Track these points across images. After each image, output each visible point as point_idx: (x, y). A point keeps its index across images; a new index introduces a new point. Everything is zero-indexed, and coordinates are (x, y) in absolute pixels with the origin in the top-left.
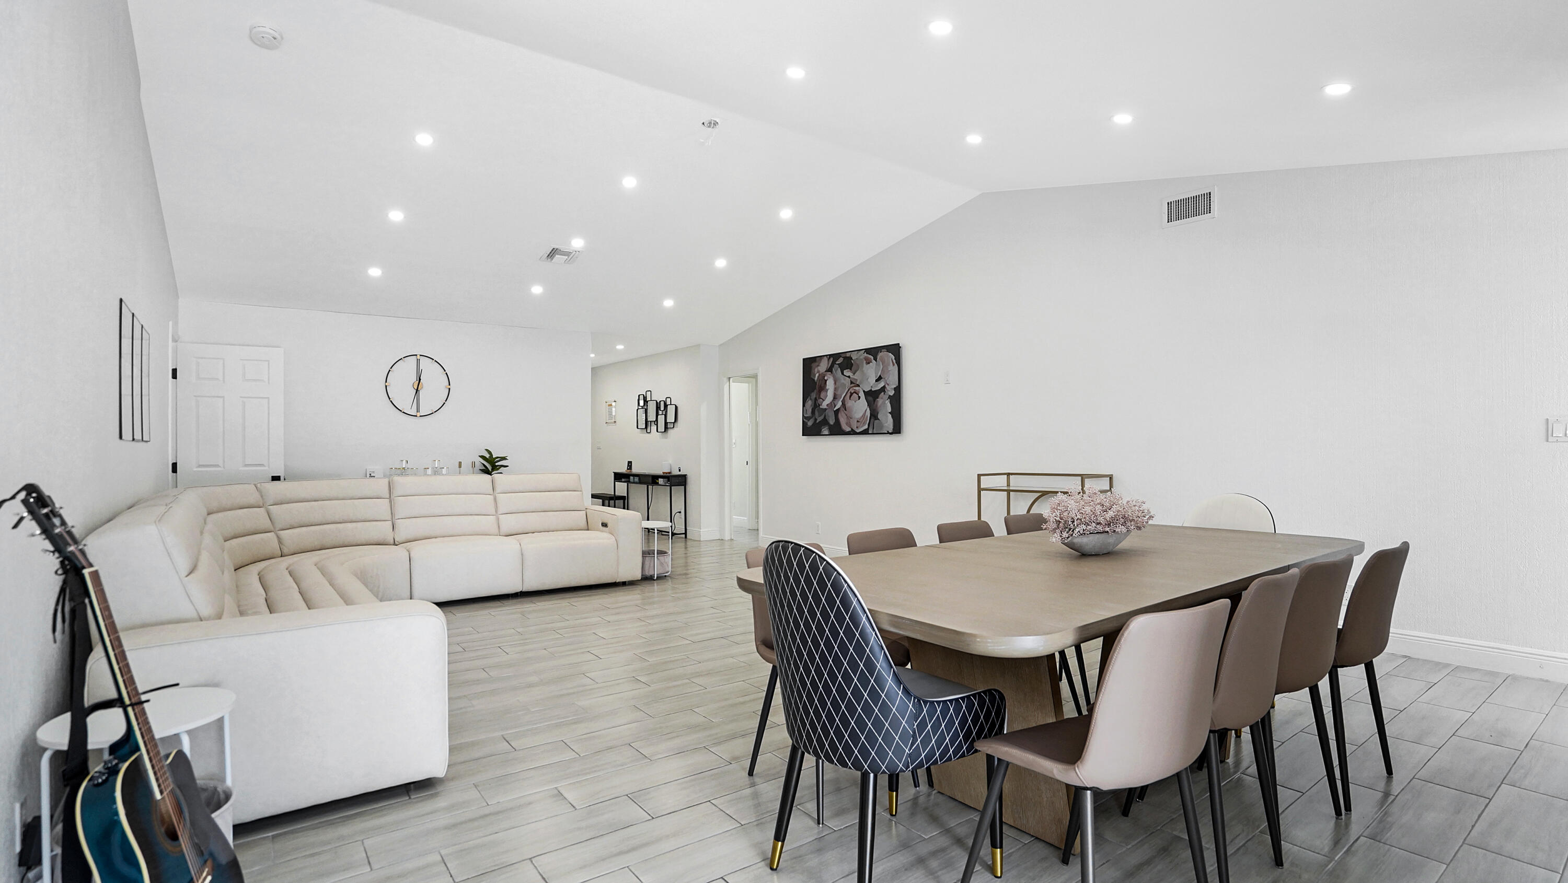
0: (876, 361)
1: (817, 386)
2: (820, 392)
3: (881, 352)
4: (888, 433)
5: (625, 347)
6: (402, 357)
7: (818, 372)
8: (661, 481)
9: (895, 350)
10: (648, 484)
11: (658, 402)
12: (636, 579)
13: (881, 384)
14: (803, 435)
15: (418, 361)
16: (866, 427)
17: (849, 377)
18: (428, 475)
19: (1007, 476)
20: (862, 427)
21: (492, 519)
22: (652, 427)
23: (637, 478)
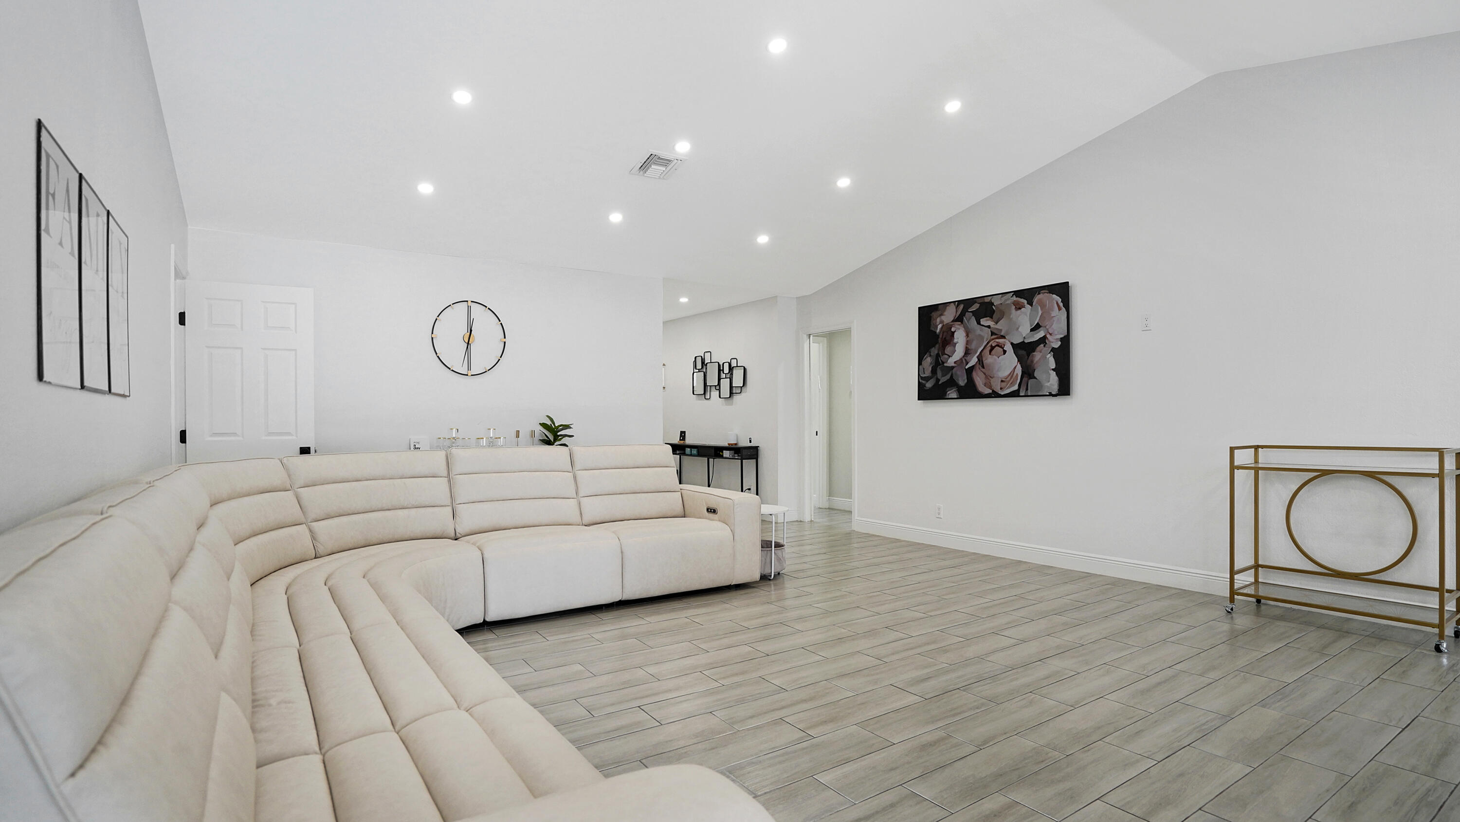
0: (1031, 305)
1: (940, 340)
2: (944, 347)
3: (1039, 294)
4: (1051, 395)
5: (689, 299)
6: (451, 304)
7: (942, 322)
8: (726, 454)
9: (1062, 290)
10: (709, 457)
11: (721, 364)
12: (753, 581)
13: (1040, 334)
14: (919, 399)
15: (469, 308)
16: (1016, 387)
17: (989, 327)
18: (483, 447)
19: (1255, 449)
20: (1009, 388)
21: (573, 503)
22: (712, 393)
23: (696, 450)
